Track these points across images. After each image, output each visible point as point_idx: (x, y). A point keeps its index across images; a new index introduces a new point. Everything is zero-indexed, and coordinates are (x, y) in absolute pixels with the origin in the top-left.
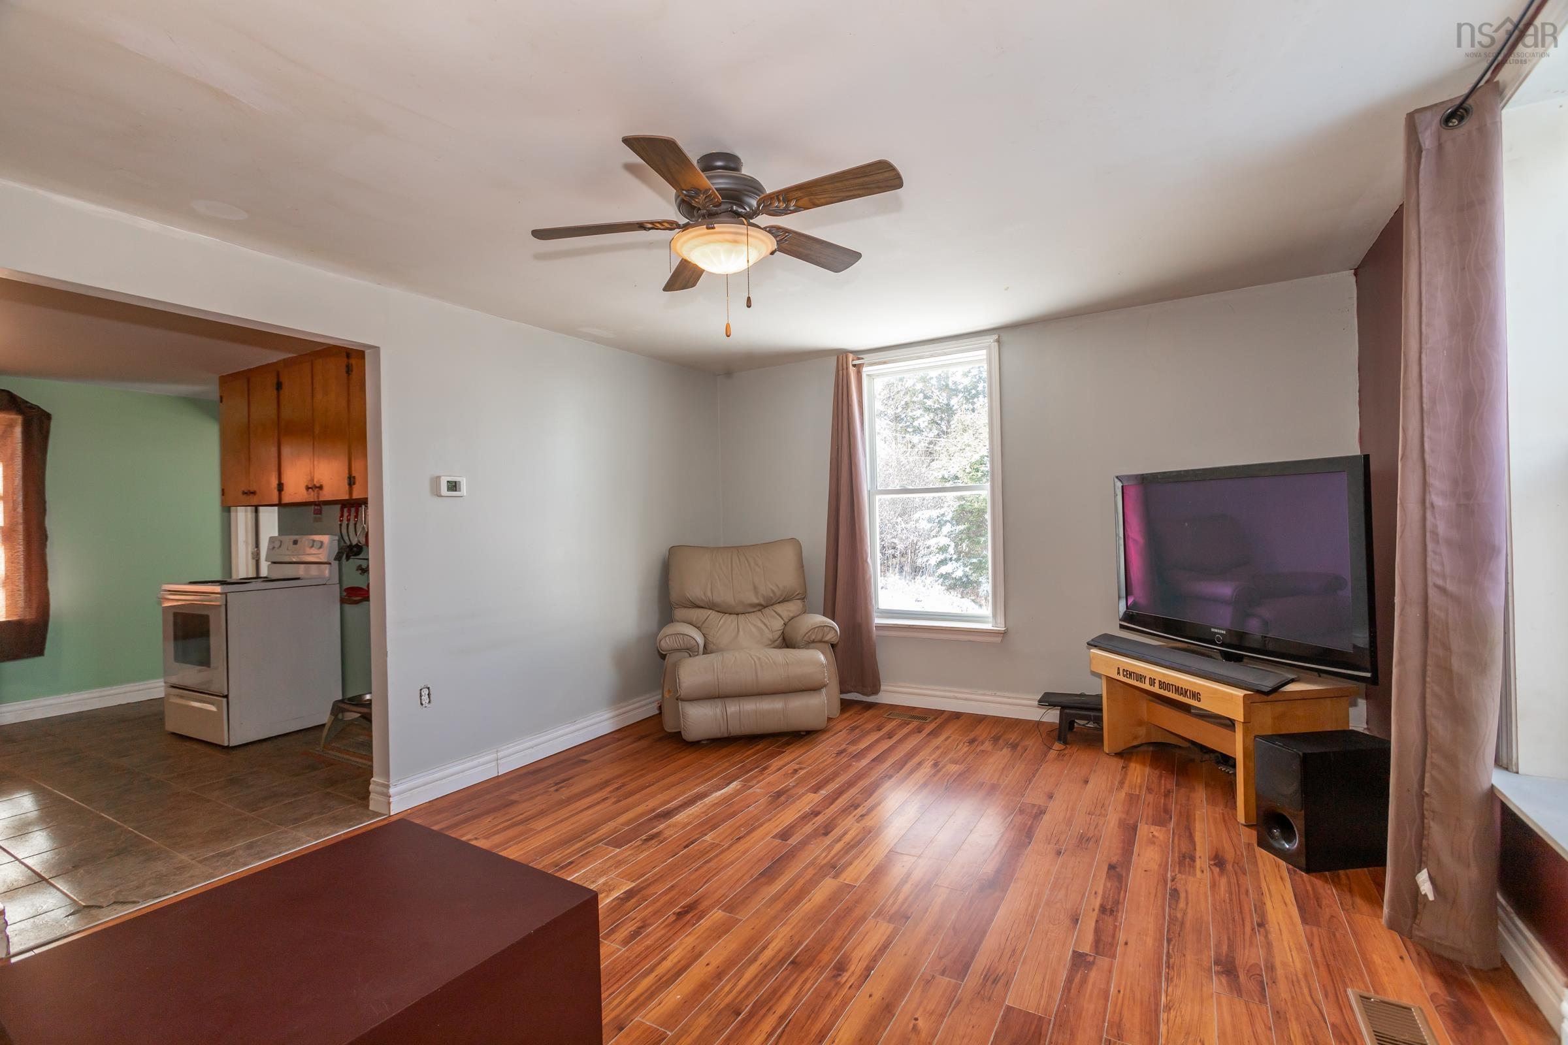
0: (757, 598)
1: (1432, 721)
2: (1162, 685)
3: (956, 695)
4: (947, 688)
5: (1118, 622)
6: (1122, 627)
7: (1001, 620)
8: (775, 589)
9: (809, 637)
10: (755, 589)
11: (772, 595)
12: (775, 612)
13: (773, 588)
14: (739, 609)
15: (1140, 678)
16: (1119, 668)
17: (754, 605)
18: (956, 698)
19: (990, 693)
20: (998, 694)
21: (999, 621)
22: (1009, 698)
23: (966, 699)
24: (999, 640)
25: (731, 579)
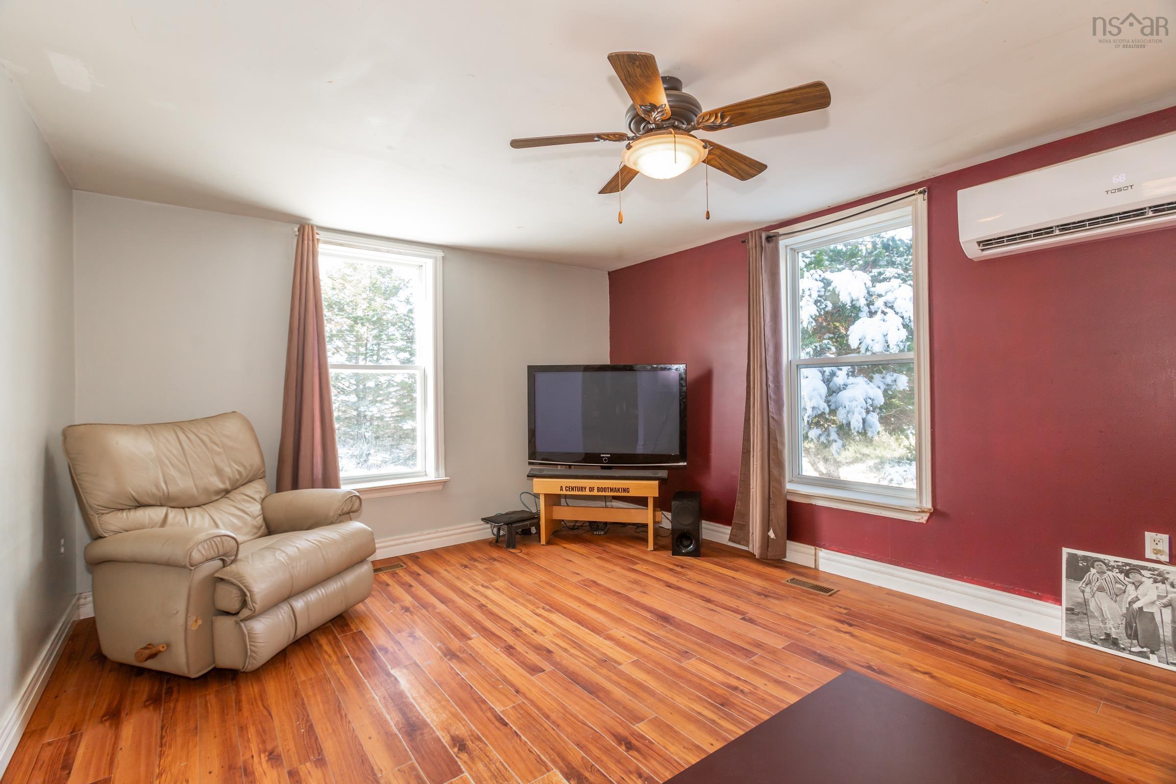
0: (224, 483)
1: (772, 469)
2: (599, 489)
3: (405, 540)
4: (397, 537)
5: (527, 460)
6: (530, 463)
7: (442, 471)
8: (241, 469)
9: (343, 509)
10: (219, 472)
11: (238, 477)
12: (244, 494)
13: (239, 469)
14: (202, 499)
15: (582, 489)
16: (561, 487)
17: (218, 492)
18: (406, 543)
19: (433, 531)
20: (439, 530)
21: (440, 472)
22: (447, 531)
23: (415, 542)
24: (440, 487)
25: (187, 464)
